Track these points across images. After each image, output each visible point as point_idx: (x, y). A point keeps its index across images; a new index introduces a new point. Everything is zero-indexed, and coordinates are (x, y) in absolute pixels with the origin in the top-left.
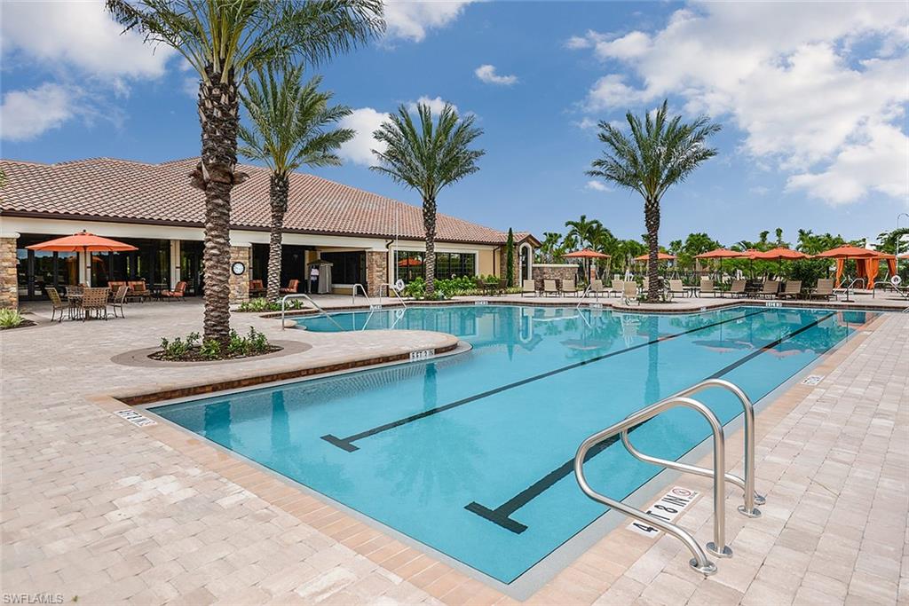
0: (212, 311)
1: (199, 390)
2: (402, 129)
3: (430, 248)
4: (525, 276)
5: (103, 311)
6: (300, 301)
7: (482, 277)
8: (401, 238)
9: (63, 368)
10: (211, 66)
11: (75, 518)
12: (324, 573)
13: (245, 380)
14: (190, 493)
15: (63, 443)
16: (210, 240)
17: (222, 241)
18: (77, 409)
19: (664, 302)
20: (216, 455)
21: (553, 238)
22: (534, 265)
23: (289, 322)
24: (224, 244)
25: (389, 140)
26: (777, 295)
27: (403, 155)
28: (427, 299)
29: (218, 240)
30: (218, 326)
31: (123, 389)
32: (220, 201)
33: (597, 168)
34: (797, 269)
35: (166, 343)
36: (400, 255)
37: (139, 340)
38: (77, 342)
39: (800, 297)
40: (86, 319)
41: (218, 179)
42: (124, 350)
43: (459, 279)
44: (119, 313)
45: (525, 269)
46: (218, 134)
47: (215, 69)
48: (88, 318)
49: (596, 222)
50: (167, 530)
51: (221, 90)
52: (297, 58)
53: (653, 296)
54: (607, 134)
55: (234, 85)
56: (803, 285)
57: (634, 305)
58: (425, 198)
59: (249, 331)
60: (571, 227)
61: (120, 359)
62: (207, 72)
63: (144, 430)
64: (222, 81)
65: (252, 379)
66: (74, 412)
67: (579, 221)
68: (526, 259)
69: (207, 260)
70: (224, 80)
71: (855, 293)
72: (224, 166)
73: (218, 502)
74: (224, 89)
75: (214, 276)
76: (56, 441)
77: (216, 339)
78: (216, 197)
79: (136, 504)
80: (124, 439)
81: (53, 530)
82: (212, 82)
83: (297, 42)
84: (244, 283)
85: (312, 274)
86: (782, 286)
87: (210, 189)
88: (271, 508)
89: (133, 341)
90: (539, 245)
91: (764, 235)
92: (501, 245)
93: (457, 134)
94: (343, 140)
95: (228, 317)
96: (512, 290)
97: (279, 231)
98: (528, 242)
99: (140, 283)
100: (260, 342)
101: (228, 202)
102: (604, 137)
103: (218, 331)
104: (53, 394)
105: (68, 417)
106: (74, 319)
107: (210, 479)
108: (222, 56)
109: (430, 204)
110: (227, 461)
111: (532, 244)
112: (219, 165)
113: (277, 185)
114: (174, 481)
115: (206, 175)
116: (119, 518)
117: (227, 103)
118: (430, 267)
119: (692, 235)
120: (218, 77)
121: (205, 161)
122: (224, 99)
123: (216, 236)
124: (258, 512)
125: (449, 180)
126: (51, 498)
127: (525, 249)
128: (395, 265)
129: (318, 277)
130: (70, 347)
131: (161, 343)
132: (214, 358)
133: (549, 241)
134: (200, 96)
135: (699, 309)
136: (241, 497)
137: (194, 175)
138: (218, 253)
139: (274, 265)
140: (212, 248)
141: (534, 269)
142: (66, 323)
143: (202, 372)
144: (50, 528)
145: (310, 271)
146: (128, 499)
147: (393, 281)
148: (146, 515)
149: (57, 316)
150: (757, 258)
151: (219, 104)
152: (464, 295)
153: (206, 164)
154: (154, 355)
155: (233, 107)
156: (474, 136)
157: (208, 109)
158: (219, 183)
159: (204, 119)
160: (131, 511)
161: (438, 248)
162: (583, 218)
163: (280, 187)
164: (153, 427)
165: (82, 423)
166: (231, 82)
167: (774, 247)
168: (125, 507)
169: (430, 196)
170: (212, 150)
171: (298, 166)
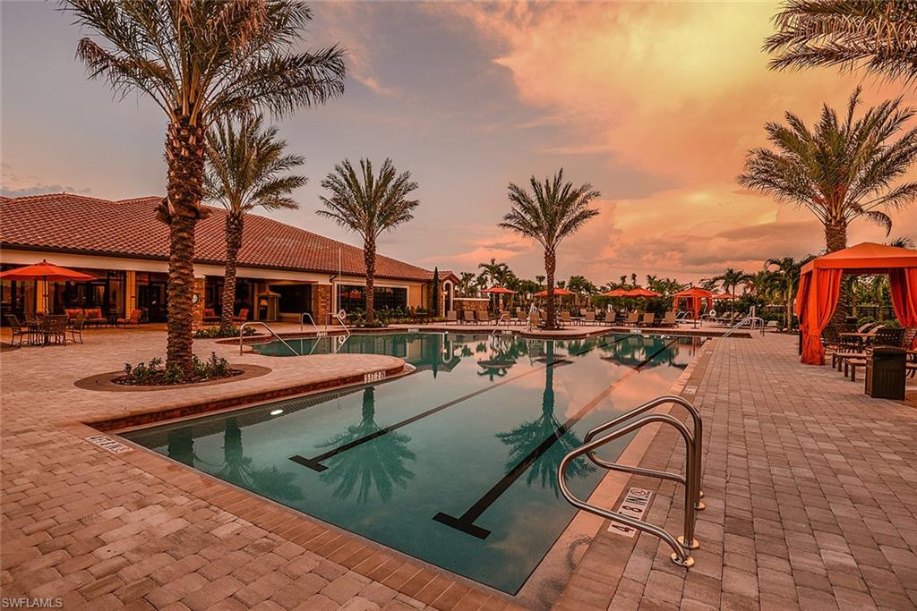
0: (176, 337)
1: (168, 414)
2: (346, 179)
3: (370, 283)
4: (447, 308)
5: (62, 337)
6: (252, 328)
7: (412, 308)
8: (344, 274)
9: (26, 393)
10: (180, 109)
11: (59, 558)
12: (344, 605)
13: (213, 403)
14: (181, 524)
15: (36, 472)
16: (174, 271)
17: (186, 272)
18: (47, 436)
19: (558, 329)
20: (200, 481)
21: (468, 277)
22: (455, 299)
23: (247, 348)
24: (188, 274)
25: (335, 189)
26: (637, 323)
27: (348, 201)
28: (366, 326)
29: (183, 271)
30: (179, 351)
31: (91, 414)
32: (186, 235)
33: (508, 221)
34: (651, 304)
35: (129, 367)
36: (343, 289)
37: (100, 365)
38: (38, 367)
39: (653, 325)
40: (45, 345)
41: (185, 213)
42: (86, 375)
43: (393, 309)
44: (77, 338)
45: (448, 302)
46: (185, 172)
47: (184, 113)
48: (47, 343)
49: (503, 265)
50: (163, 567)
51: (189, 131)
52: (261, 108)
53: (550, 324)
54: (516, 195)
55: (201, 127)
56: (655, 317)
57: (536, 332)
58: (366, 240)
59: (210, 356)
60: (483, 268)
61: (84, 383)
62: (176, 114)
63: (119, 457)
64: (190, 123)
65: (219, 401)
66: (43, 440)
67: (490, 264)
68: (449, 293)
69: (172, 289)
70: (193, 122)
71: (687, 323)
72: (190, 202)
73: (213, 532)
74: (192, 131)
75: (178, 305)
76: (28, 470)
77: (179, 364)
78: (181, 230)
79: (125, 538)
80: (102, 467)
81: (37, 571)
82: (181, 124)
83: (263, 94)
84: (198, 312)
85: (262, 304)
86: (641, 318)
87: (175, 223)
88: (271, 535)
89: (95, 366)
90: (457, 282)
91: (623, 278)
92: (429, 282)
93: (396, 187)
94: (294, 186)
95: (191, 344)
96: (437, 319)
97: (232, 265)
98: (450, 279)
99: (96, 310)
100: (221, 366)
101: (193, 235)
102: (513, 196)
103: (181, 356)
104: (20, 420)
105: (38, 445)
106: (33, 345)
107: (200, 508)
108: (192, 100)
109: (371, 245)
110: (213, 488)
111: (453, 282)
112: (184, 201)
113: (233, 223)
114: (160, 512)
115: (172, 209)
116: (110, 555)
117: (194, 143)
118: (370, 299)
119: (572, 278)
120: (187, 119)
121: (171, 196)
122: (192, 140)
123: (181, 268)
124: (257, 542)
125: (387, 225)
126: (29, 535)
127: (448, 285)
128: (338, 297)
129: (266, 307)
130: (31, 371)
131: (123, 368)
132: (178, 382)
133: (464, 279)
134: (168, 136)
135: (585, 335)
136: (237, 526)
137: (160, 209)
138: (182, 283)
139: (228, 295)
140: (176, 278)
141: (454, 301)
142: (26, 349)
143: (169, 396)
144: (34, 569)
145: (259, 301)
146: (114, 533)
147: (336, 311)
148: (138, 550)
149: (17, 340)
150: (624, 296)
151: (187, 144)
152: (398, 323)
153: (172, 199)
154: (117, 380)
155: (200, 148)
156: (409, 190)
157: (175, 148)
158: (185, 218)
159: (171, 157)
160: (122, 547)
161: (377, 284)
162: (493, 261)
163: (236, 225)
164: (128, 453)
165: (54, 451)
166: (199, 125)
167: (631, 288)
168: (113, 542)
169: (371, 239)
170: (178, 186)
171: (252, 207)
